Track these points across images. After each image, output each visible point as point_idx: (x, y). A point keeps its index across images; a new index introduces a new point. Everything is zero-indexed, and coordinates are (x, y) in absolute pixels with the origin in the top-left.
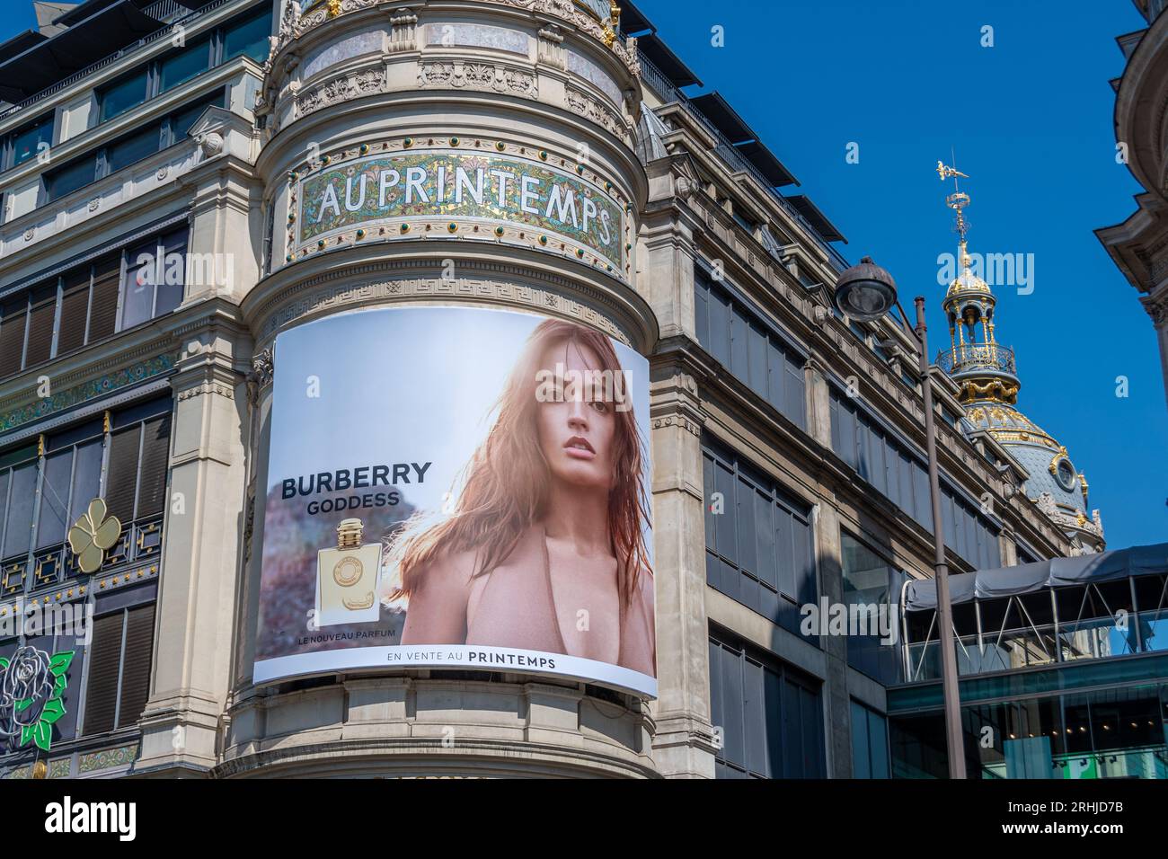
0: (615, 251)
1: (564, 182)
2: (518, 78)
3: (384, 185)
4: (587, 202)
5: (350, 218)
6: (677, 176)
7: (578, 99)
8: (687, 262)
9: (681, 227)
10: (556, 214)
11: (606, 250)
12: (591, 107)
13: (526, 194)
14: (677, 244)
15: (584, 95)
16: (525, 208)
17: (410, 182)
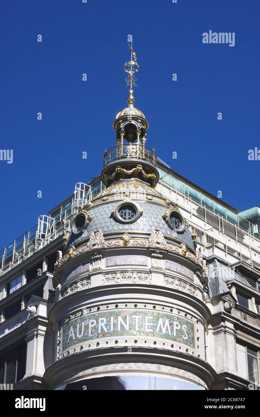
0: (191, 341)
1: (164, 316)
2: (143, 275)
3: (90, 326)
4: (175, 323)
5: (79, 341)
6: (224, 302)
7: (170, 280)
8: (231, 339)
9: (227, 324)
10: (161, 330)
11: (186, 342)
12: (177, 282)
13: (147, 324)
14: (225, 332)
15: (173, 278)
16: (147, 330)
17: (100, 324)
